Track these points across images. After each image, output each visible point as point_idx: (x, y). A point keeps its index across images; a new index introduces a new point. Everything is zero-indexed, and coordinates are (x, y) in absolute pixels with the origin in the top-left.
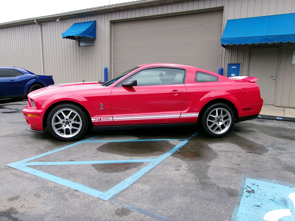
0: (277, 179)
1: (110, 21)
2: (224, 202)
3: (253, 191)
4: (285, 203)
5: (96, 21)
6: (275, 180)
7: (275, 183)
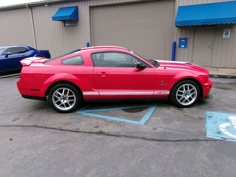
0: (221, 110)
1: (89, 6)
2: (199, 122)
3: (211, 117)
4: (227, 121)
5: (78, 6)
6: (220, 111)
7: (221, 112)
